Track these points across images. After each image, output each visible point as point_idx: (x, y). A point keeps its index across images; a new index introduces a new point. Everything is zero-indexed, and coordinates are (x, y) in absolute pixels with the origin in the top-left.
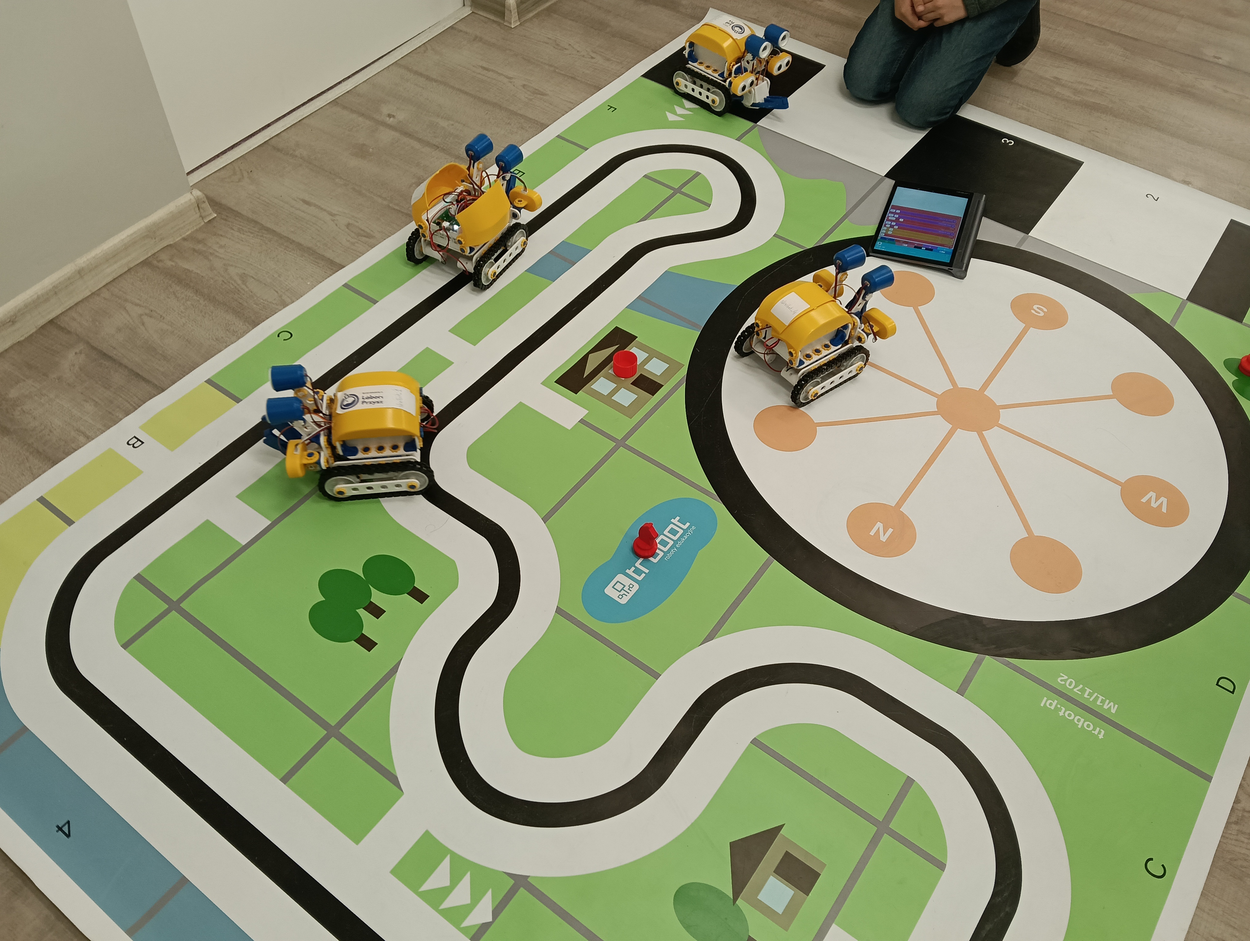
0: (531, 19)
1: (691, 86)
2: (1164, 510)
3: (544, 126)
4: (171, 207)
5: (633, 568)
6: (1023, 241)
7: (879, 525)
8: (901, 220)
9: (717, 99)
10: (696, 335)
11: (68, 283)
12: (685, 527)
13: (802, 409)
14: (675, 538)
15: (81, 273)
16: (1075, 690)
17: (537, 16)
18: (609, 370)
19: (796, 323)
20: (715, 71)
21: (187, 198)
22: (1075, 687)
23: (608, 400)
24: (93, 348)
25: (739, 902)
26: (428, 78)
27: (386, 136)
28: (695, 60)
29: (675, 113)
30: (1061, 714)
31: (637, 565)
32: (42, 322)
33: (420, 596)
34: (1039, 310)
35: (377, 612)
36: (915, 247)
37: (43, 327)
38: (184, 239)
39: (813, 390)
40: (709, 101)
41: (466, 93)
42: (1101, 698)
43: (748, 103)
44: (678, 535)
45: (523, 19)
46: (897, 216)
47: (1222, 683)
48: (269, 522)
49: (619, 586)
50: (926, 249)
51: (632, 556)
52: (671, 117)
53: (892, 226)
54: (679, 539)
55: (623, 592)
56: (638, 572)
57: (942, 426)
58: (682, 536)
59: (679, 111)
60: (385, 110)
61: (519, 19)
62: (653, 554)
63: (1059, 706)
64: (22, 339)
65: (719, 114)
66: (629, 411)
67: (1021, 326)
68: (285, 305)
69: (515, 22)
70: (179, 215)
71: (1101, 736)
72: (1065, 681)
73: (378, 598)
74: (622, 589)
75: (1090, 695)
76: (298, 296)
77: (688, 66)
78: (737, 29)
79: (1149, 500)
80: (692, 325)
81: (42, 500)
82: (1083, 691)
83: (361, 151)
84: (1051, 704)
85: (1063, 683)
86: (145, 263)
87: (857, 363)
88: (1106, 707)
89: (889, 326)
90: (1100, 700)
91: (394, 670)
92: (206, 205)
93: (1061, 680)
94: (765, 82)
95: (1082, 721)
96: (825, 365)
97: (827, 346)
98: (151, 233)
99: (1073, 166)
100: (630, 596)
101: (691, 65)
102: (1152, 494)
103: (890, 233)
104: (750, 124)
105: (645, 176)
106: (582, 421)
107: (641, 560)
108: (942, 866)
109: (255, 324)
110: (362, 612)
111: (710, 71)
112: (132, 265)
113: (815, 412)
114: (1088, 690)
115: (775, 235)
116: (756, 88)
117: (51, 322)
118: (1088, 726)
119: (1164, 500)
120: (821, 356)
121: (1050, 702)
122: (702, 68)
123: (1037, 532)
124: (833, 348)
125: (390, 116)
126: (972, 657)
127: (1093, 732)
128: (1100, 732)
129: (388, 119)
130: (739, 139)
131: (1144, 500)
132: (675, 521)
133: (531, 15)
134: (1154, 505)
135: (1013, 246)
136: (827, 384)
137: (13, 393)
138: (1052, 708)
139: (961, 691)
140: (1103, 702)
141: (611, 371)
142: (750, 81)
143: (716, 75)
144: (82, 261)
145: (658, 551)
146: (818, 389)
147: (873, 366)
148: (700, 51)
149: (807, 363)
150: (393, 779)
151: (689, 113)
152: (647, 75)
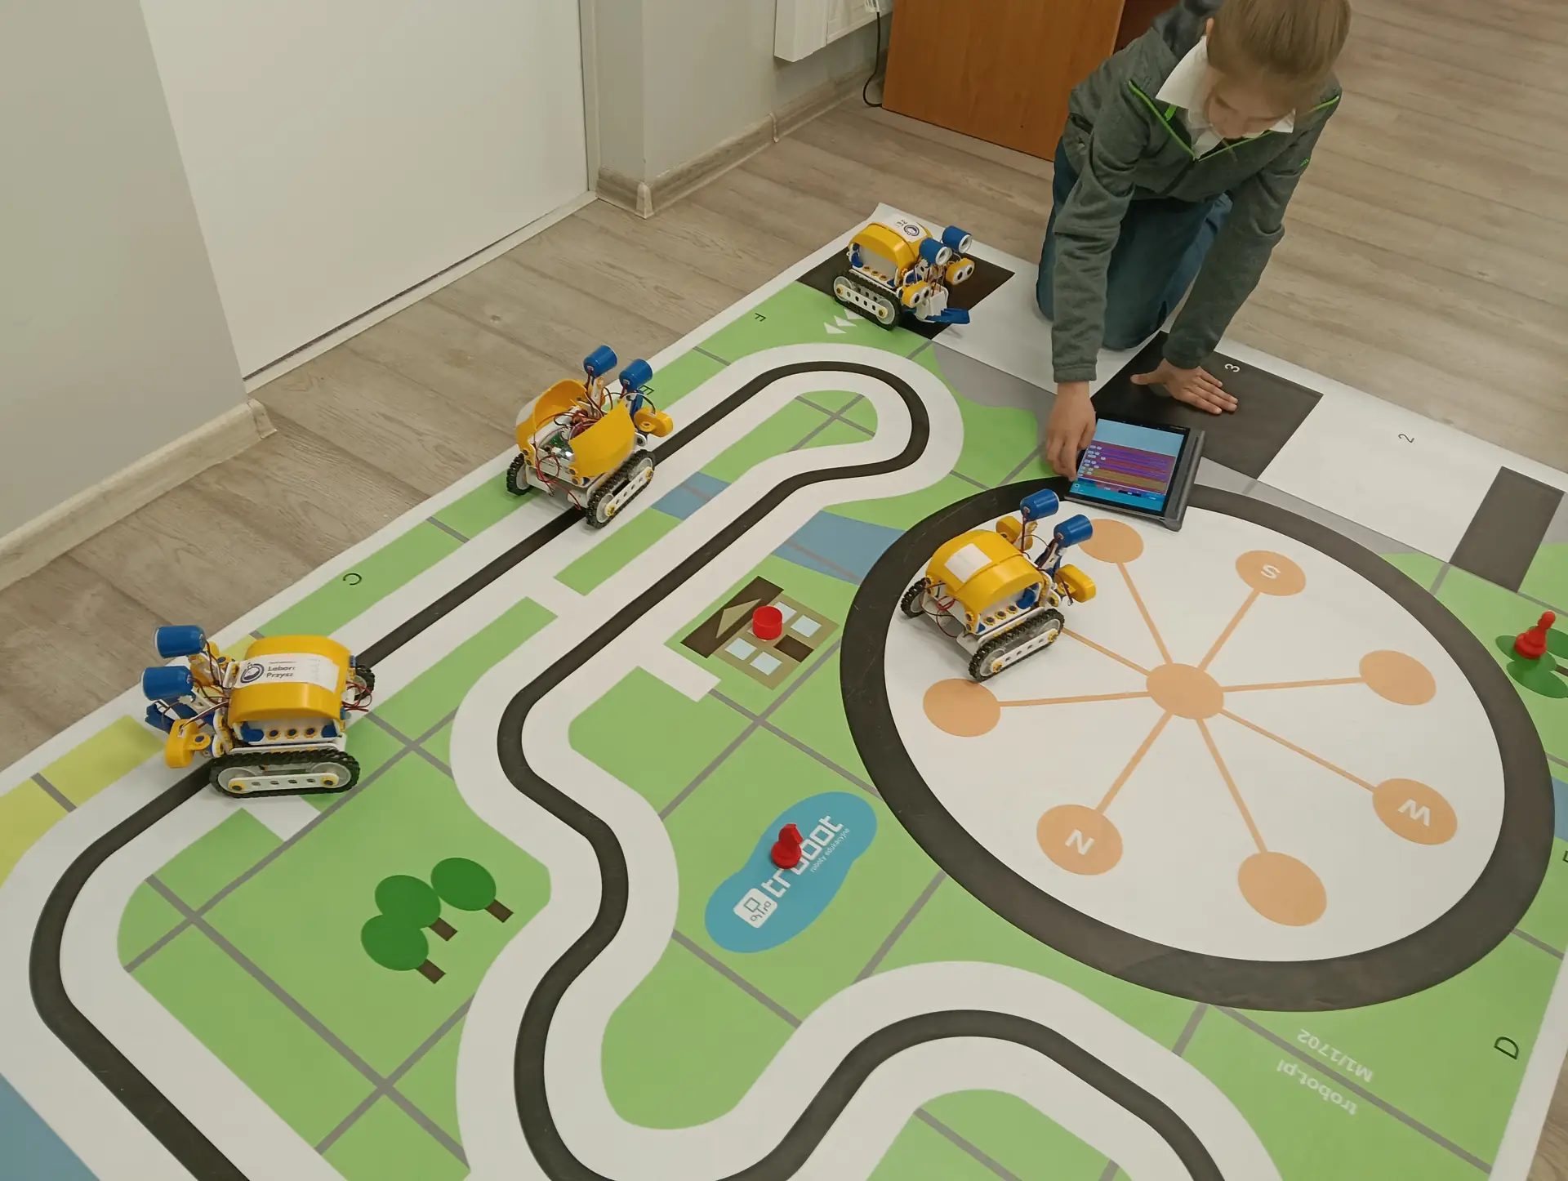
0: (667, 209)
1: (854, 294)
2: (1427, 823)
3: (679, 336)
4: (222, 420)
5: (771, 882)
6: (1250, 487)
7: (1077, 834)
8: (1103, 459)
9: (885, 310)
10: (855, 588)
11: (91, 507)
12: (836, 829)
13: (983, 684)
14: (824, 843)
15: (106, 497)
16: (1320, 1051)
17: (675, 205)
18: (748, 629)
19: (974, 581)
20: (884, 277)
21: (242, 409)
22: (1320, 1047)
23: (745, 666)
24: (114, 588)
26: (543, 275)
27: (489, 341)
28: (860, 265)
29: (834, 324)
30: (1303, 1081)
31: (776, 877)
32: (54, 555)
33: (502, 913)
34: (1270, 571)
35: (446, 932)
36: (1120, 491)
37: (54, 561)
38: (235, 458)
39: (995, 661)
40: (876, 313)
41: (587, 294)
42: (1352, 1062)
43: (921, 316)
44: (828, 840)
45: (657, 211)
46: (1098, 454)
47: (1503, 1045)
48: (318, 813)
49: (752, 905)
50: (1134, 494)
51: (769, 865)
52: (830, 329)
53: (1092, 466)
54: (829, 845)
55: (757, 912)
56: (776, 886)
57: (1152, 710)
58: (832, 841)
59: (840, 322)
60: (489, 310)
61: (653, 208)
62: (795, 862)
63: (1300, 1072)
64: (28, 575)
65: (888, 328)
66: (770, 681)
67: (1249, 590)
68: (354, 541)
69: (648, 212)
70: (232, 429)
71: (1352, 1112)
72: (1307, 1039)
73: (449, 913)
74: (757, 908)
75: (1339, 1057)
76: (370, 530)
77: (851, 271)
78: (910, 230)
79: (1408, 810)
80: (851, 578)
81: (38, 778)
82: (1329, 1052)
83: (458, 359)
84: (1290, 1069)
85: (1303, 1041)
86: (186, 486)
87: (1048, 631)
88: (1358, 1073)
89: (1087, 586)
90: (1350, 1065)
91: (465, 1008)
92: (266, 420)
93: (1303, 1038)
94: (942, 292)
95: (1328, 1093)
96: (1010, 631)
97: (1012, 609)
98: (195, 451)
99: (1311, 399)
100: (765, 917)
101: (855, 270)
102: (1411, 803)
103: (1089, 473)
104: (924, 340)
105: (798, 398)
106: (713, 692)
107: (780, 871)
109: (316, 564)
110: (428, 932)
111: (877, 278)
112: (169, 489)
113: (998, 688)
114: (1336, 1052)
115: (952, 472)
116: (931, 299)
117: (65, 555)
118: (1336, 1098)
119: (1425, 810)
120: (1005, 621)
121: (1289, 1067)
122: (868, 273)
123: (1271, 847)
124: (1020, 611)
125: (494, 318)
126: (1191, 1005)
127: (1342, 1106)
128: (1352, 1107)
129: (492, 321)
130: (910, 358)
131: (1402, 809)
132: (825, 821)
133: (667, 204)
134: (1414, 816)
135: (1239, 492)
136: (1013, 655)
137: (12, 642)
138: (1292, 1073)
139: (1178, 1050)
140: (1355, 1067)
141: (750, 631)
142: (924, 291)
143: (885, 283)
144: (109, 483)
145: (802, 860)
146: (1001, 661)
147: (1070, 633)
148: (866, 254)
149: (988, 628)
150: (458, 1152)
151: (852, 325)
152: (802, 280)
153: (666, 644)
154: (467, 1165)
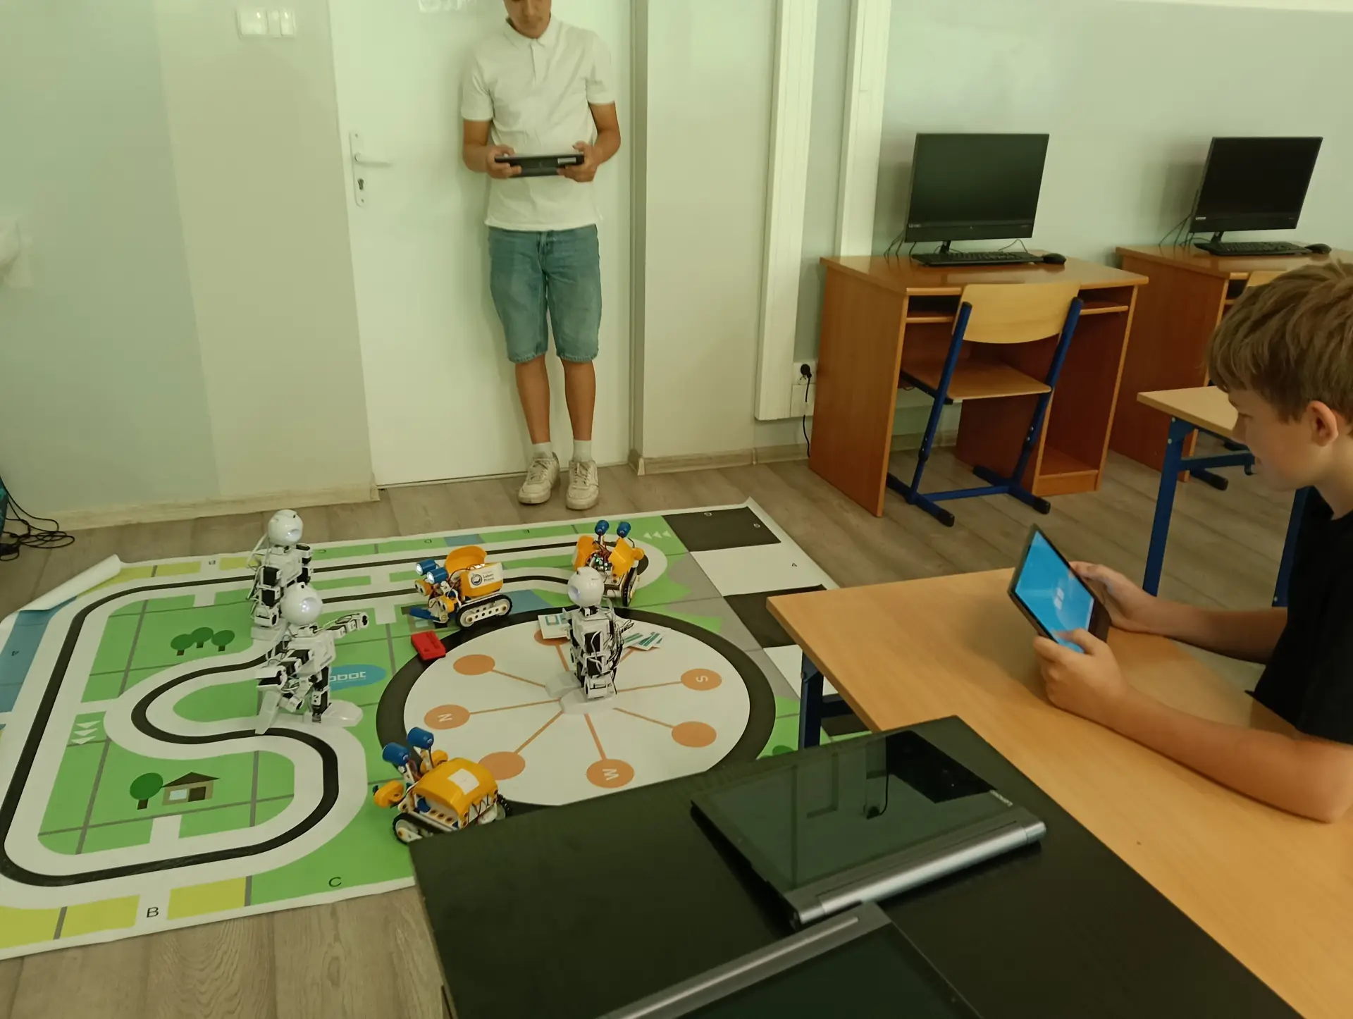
0: (654, 474)
2: (609, 779)
6: (754, 650)
7: (448, 715)
12: (362, 676)
14: (351, 677)
17: (660, 474)
25: (163, 789)
33: (222, 649)
34: (702, 679)
35: (200, 646)
44: (354, 678)
48: (212, 604)
52: (647, 535)
59: (657, 534)
67: (679, 680)
73: (208, 644)
79: (606, 772)
81: (159, 566)
91: (175, 665)
102: (615, 771)
104: (687, 551)
106: (388, 625)
108: (252, 824)
110: (195, 644)
119: (617, 776)
123: (520, 753)
130: (666, 555)
131: (604, 770)
132: (361, 673)
134: (607, 774)
135: (743, 650)
150: (121, 693)
151: (661, 537)
152: (666, 518)
153: (396, 606)
154: (119, 696)
